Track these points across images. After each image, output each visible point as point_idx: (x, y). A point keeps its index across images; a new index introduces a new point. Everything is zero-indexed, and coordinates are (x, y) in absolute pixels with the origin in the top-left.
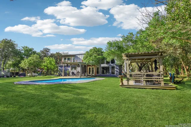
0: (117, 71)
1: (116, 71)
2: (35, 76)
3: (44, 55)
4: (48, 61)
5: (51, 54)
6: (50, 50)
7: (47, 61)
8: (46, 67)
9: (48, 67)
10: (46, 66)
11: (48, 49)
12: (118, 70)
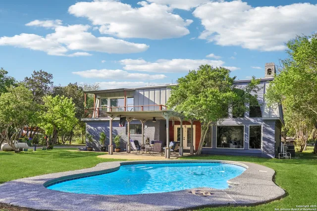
0: (269, 140)
1: (265, 139)
2: (21, 150)
3: (37, 90)
4: (57, 108)
5: (56, 88)
6: (50, 76)
7: (54, 106)
8: (49, 125)
9: (55, 125)
10: (50, 122)
11: (46, 74)
12: (271, 137)
